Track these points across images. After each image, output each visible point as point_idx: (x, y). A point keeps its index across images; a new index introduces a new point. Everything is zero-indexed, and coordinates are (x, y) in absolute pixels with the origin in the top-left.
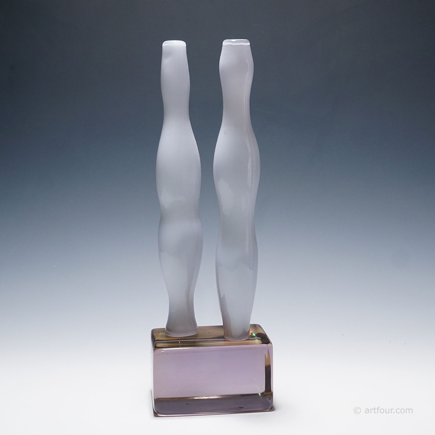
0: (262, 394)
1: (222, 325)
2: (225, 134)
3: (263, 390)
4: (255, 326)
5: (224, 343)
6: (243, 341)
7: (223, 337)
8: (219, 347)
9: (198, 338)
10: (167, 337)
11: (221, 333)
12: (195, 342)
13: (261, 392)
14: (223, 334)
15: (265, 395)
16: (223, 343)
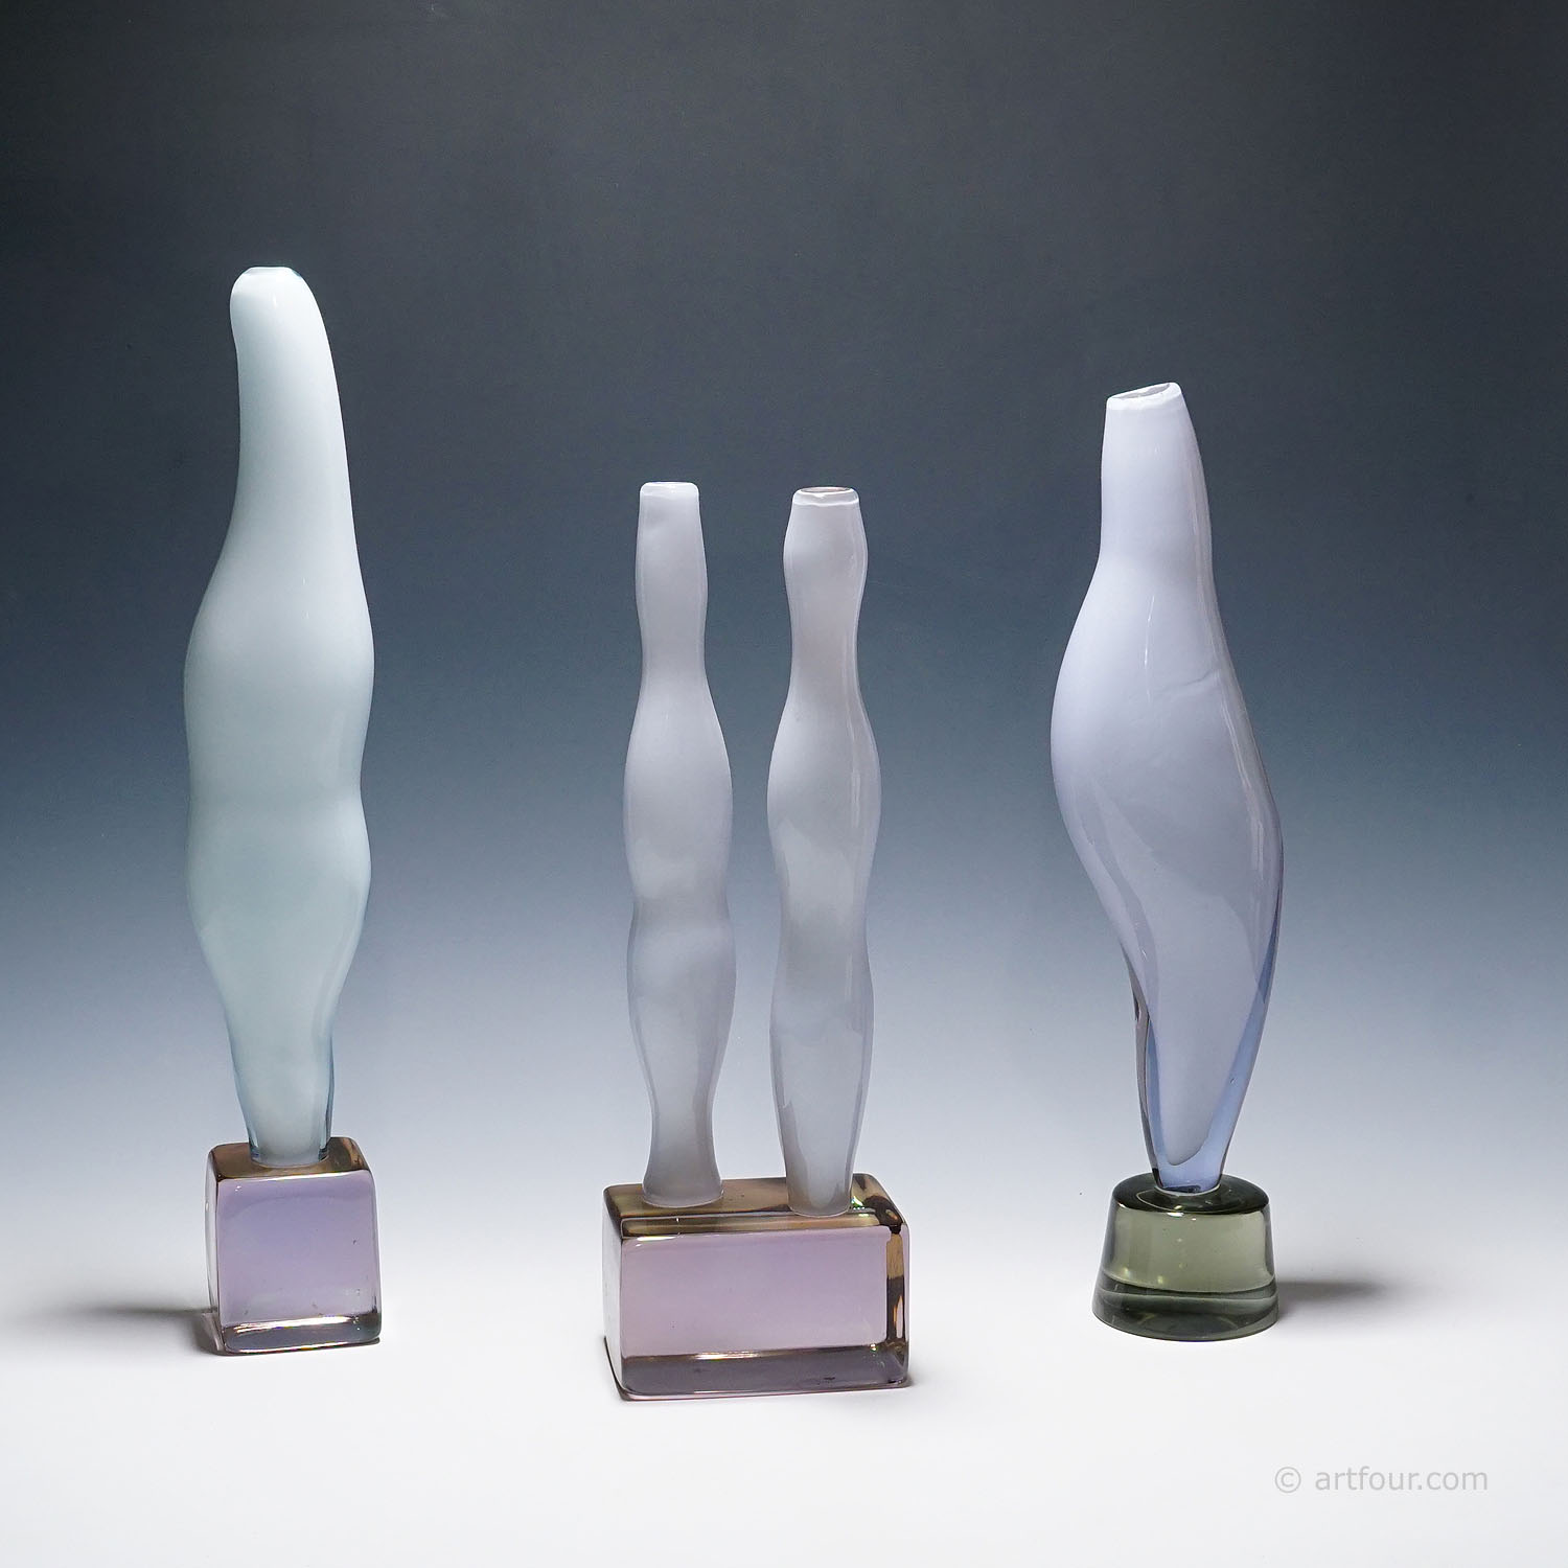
0: (879, 1345)
1: (784, 1175)
2: (798, 720)
3: (882, 1336)
4: (861, 1180)
5: (788, 1225)
6: (836, 1218)
7: (785, 1208)
8: (777, 1234)
9: (720, 1210)
10: (646, 1206)
11: (780, 1197)
12: (715, 1220)
13: (879, 1342)
14: (787, 1202)
15: (886, 1350)
16: (783, 1222)
